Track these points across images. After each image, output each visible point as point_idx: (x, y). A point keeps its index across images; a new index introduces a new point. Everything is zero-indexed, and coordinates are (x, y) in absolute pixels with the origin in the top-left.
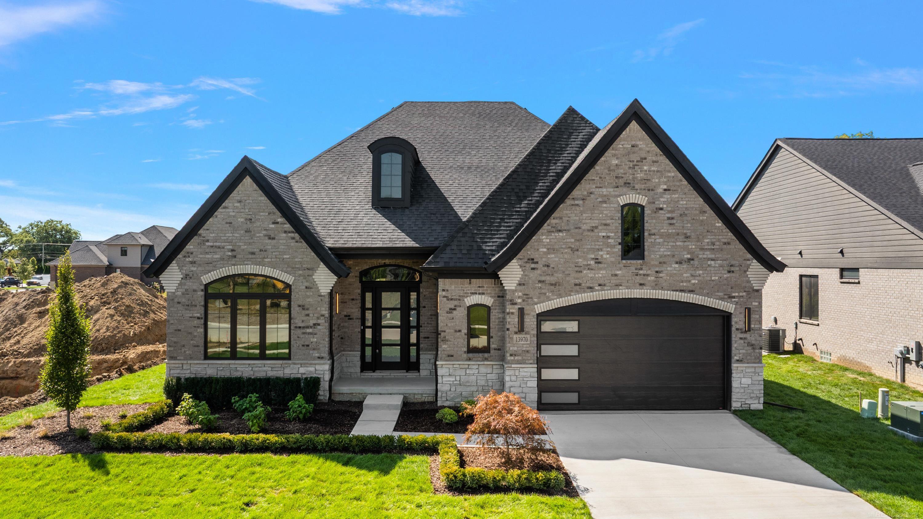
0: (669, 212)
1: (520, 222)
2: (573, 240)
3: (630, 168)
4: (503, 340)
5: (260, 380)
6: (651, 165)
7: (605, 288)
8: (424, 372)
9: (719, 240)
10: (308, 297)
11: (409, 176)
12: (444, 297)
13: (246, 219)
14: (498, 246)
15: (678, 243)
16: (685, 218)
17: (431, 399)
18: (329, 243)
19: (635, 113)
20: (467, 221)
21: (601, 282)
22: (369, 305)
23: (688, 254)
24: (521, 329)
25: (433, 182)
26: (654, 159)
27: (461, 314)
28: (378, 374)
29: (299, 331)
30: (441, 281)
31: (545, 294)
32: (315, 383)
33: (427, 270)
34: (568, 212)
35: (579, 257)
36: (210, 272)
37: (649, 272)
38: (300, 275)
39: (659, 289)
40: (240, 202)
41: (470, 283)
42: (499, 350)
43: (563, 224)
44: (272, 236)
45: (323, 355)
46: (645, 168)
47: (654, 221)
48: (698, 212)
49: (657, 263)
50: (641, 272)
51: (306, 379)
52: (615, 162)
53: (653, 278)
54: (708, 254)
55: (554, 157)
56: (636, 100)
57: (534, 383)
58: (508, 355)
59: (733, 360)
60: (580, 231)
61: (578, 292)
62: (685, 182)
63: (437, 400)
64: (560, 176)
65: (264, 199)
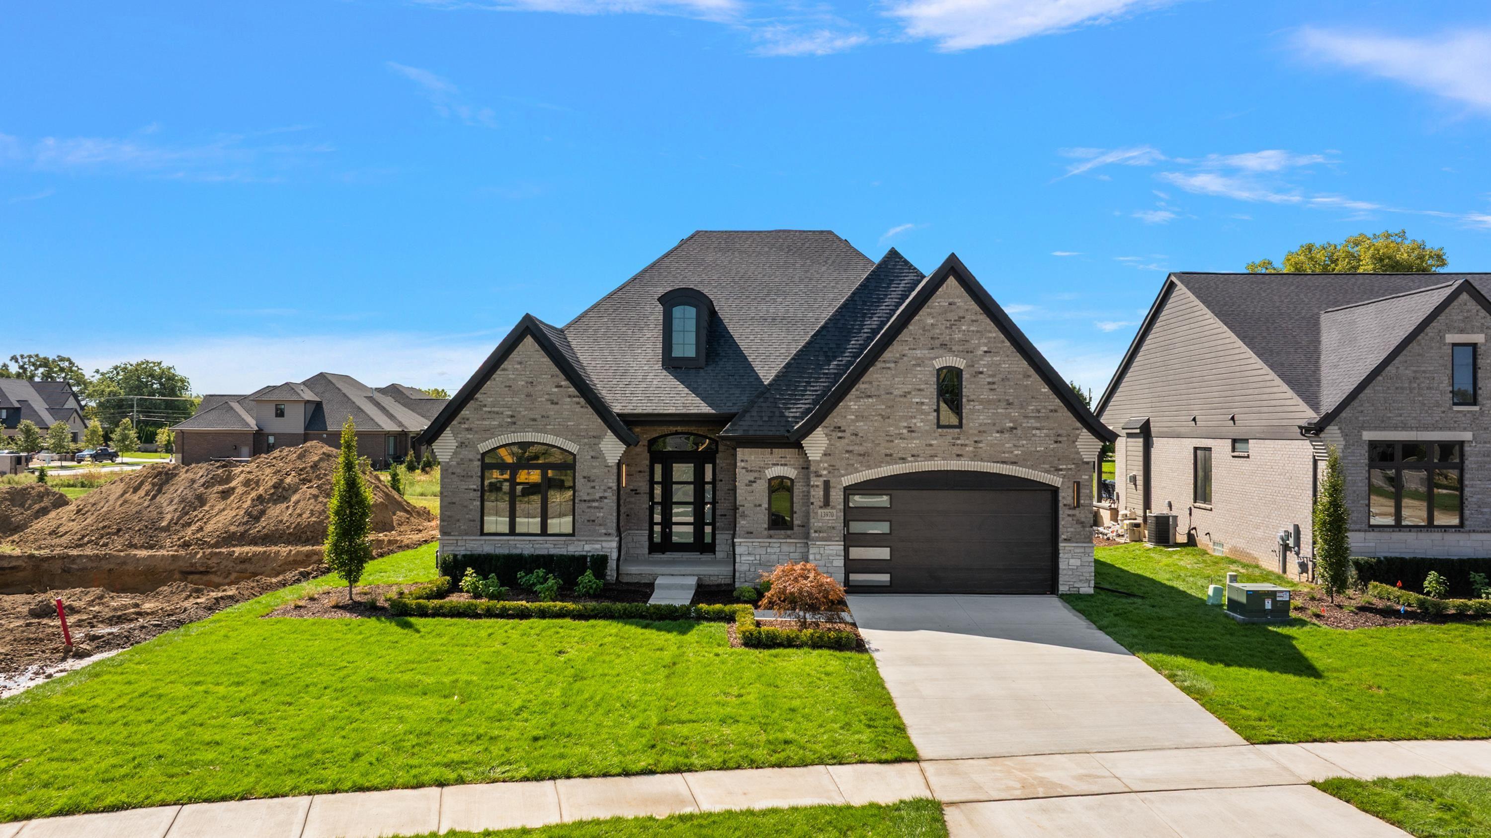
0: (990, 376)
1: (828, 386)
2: (883, 407)
3: (947, 327)
4: (807, 515)
5: (543, 556)
6: (970, 325)
7: (919, 459)
8: (720, 554)
9: (1045, 407)
10: (594, 467)
11: (704, 332)
12: (743, 468)
13: (527, 383)
14: (802, 413)
15: (999, 411)
16: (1007, 383)
17: (728, 581)
18: (617, 408)
19: (952, 268)
20: (769, 385)
21: (915, 452)
22: (658, 477)
23: (1011, 422)
24: (827, 503)
25: (731, 336)
26: (974, 318)
27: (761, 487)
28: (668, 556)
29: (584, 505)
30: (740, 452)
31: (853, 465)
32: (600, 562)
33: (722, 438)
34: (878, 376)
35: (890, 426)
36: (487, 440)
37: (967, 442)
38: (585, 444)
39: (978, 461)
40: (520, 363)
41: (772, 453)
42: (803, 526)
43: (873, 389)
44: (555, 400)
45: (610, 531)
46: (964, 328)
47: (973, 386)
48: (1021, 376)
49: (976, 432)
50: (959, 442)
51: (593, 556)
52: (930, 321)
53: (971, 449)
54: (1033, 423)
55: (869, 310)
56: (953, 254)
57: (839, 562)
58: (812, 531)
59: (1060, 539)
60: (892, 397)
61: (889, 463)
62: (1008, 344)
63: (734, 582)
64: (875, 332)
65: (546, 360)
